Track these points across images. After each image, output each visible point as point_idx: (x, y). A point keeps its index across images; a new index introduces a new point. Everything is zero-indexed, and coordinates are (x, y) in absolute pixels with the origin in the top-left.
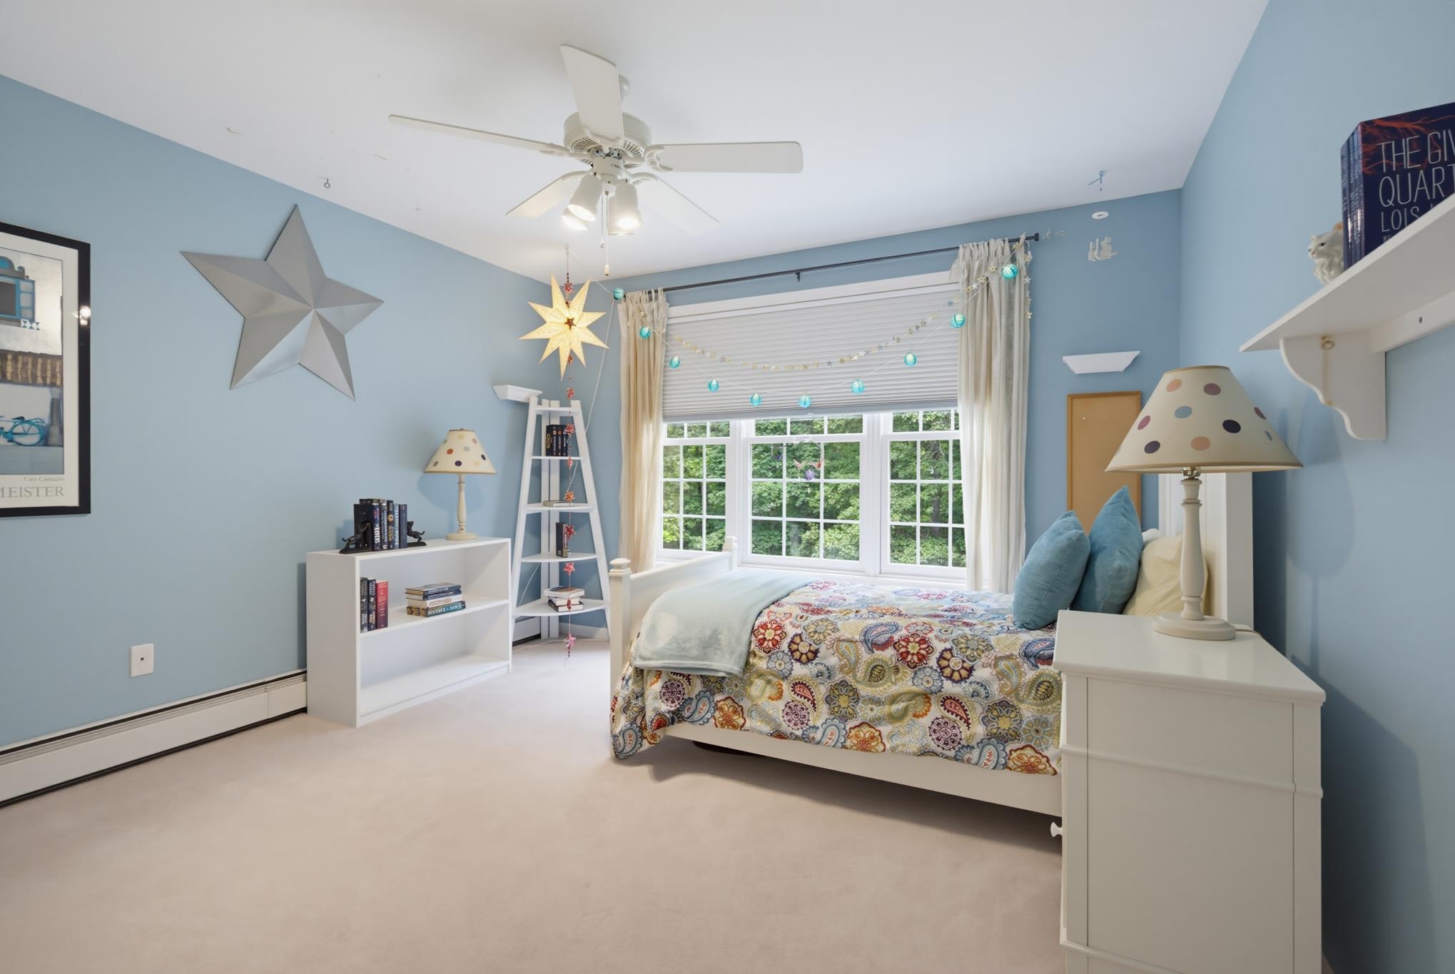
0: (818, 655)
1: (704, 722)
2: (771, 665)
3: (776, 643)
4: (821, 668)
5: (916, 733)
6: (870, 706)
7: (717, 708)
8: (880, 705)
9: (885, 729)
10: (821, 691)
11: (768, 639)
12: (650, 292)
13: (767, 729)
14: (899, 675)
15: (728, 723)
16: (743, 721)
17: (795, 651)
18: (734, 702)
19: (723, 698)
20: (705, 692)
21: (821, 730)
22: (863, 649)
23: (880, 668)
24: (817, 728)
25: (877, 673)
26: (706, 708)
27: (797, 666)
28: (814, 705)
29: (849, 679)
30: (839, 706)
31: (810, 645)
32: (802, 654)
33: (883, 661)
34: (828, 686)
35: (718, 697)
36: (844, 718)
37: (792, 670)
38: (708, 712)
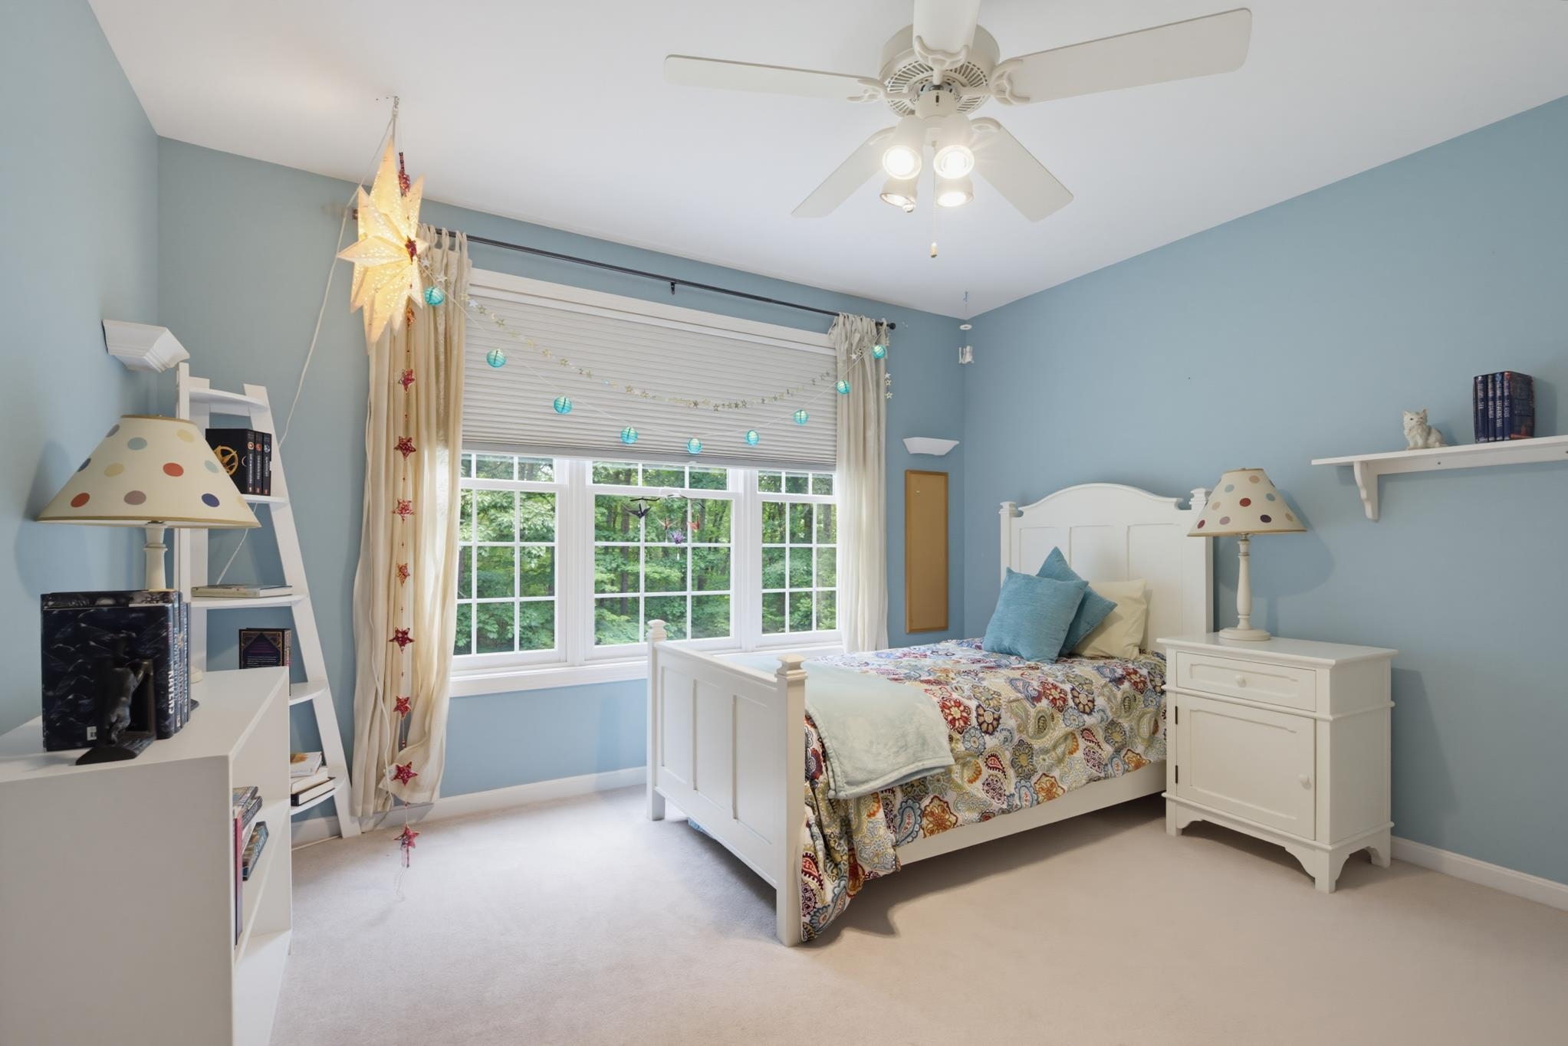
0: (1001, 722)
1: (913, 838)
2: (968, 745)
3: (966, 720)
4: (1005, 733)
5: (1077, 768)
6: (1041, 757)
7: (923, 814)
8: (1048, 753)
9: (1056, 773)
10: (1006, 757)
11: (957, 718)
12: (439, 232)
13: (975, 816)
14: (1055, 721)
15: (941, 825)
16: (955, 818)
17: (983, 722)
18: (941, 800)
19: (930, 801)
20: (906, 802)
21: (1017, 795)
22: (1028, 705)
23: (1042, 718)
24: (1013, 795)
25: (1043, 724)
26: (912, 821)
27: (987, 737)
28: (1004, 772)
29: (1024, 737)
30: (1022, 766)
31: (993, 713)
32: (988, 724)
33: (1043, 711)
34: (1011, 749)
35: (926, 802)
36: (1028, 777)
37: (985, 743)
38: (915, 823)
